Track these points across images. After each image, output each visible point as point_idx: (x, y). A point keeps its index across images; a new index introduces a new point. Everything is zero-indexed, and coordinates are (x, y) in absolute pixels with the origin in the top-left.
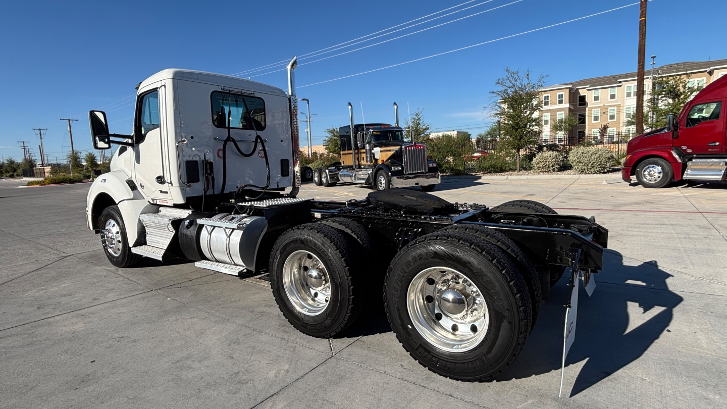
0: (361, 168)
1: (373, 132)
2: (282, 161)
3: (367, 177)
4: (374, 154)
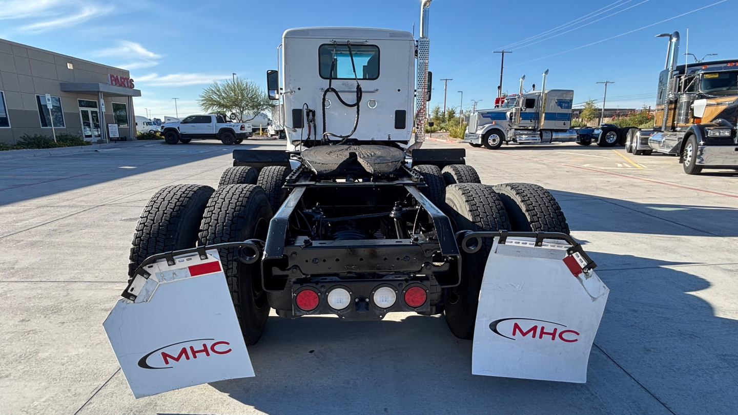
0: (676, 131)
1: (703, 74)
2: (397, 112)
3: (674, 145)
4: (692, 110)
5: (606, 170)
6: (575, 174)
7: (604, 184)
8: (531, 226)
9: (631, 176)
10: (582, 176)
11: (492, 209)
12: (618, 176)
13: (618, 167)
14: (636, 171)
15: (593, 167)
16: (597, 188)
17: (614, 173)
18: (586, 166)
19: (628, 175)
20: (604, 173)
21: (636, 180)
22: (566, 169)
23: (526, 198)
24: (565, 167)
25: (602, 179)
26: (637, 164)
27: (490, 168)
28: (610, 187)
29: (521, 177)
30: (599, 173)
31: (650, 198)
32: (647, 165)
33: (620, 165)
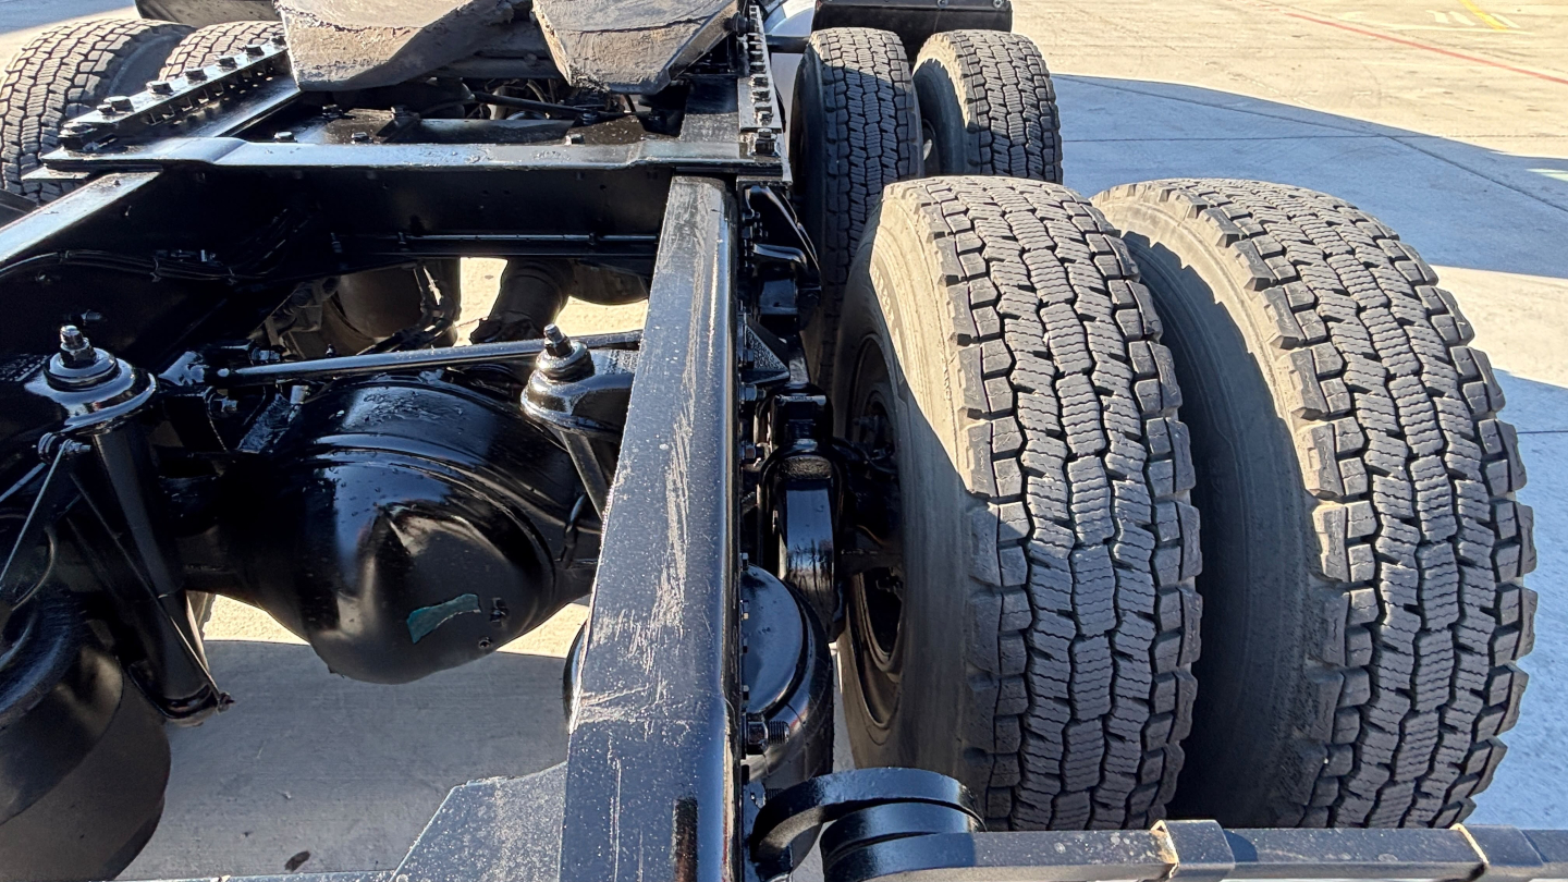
5: (1401, 32)
6: (1318, 44)
7: (1399, 83)
8: (1319, 527)
9: (1476, 54)
10: (1340, 53)
11: (1102, 409)
12: (1439, 55)
13: (1438, 24)
14: (1490, 39)
15: (1365, 21)
16: (1380, 96)
17: (1426, 44)
18: (1346, 16)
19: (1466, 53)
20: (1398, 42)
21: (1491, 68)
22: (1292, 27)
23: (1312, 326)
24: (1290, 19)
25: (1394, 63)
26: (1488, 13)
27: (1086, 17)
28: (1417, 92)
29: (1168, 51)
30: (1384, 44)
31: (1539, 136)
32: (1518, 19)
33: (1441, 18)
